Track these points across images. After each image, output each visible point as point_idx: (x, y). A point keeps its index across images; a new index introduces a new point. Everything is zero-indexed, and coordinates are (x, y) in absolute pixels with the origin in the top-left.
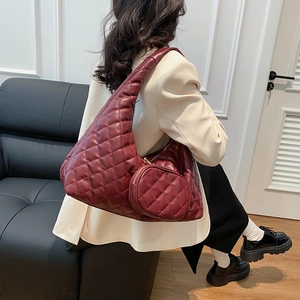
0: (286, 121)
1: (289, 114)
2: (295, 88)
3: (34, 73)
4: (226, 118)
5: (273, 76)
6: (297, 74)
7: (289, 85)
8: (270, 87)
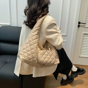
0: (84, 36)
1: (85, 34)
2: (86, 26)
3: (9, 24)
4: (66, 36)
5: (79, 23)
6: (86, 22)
7: (84, 25)
8: (79, 26)
